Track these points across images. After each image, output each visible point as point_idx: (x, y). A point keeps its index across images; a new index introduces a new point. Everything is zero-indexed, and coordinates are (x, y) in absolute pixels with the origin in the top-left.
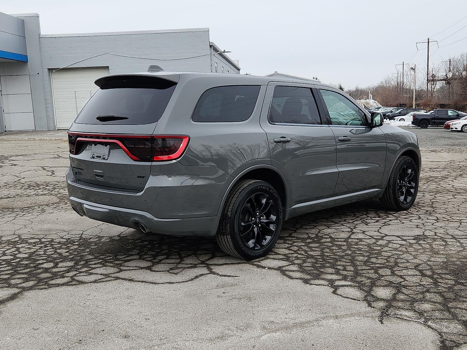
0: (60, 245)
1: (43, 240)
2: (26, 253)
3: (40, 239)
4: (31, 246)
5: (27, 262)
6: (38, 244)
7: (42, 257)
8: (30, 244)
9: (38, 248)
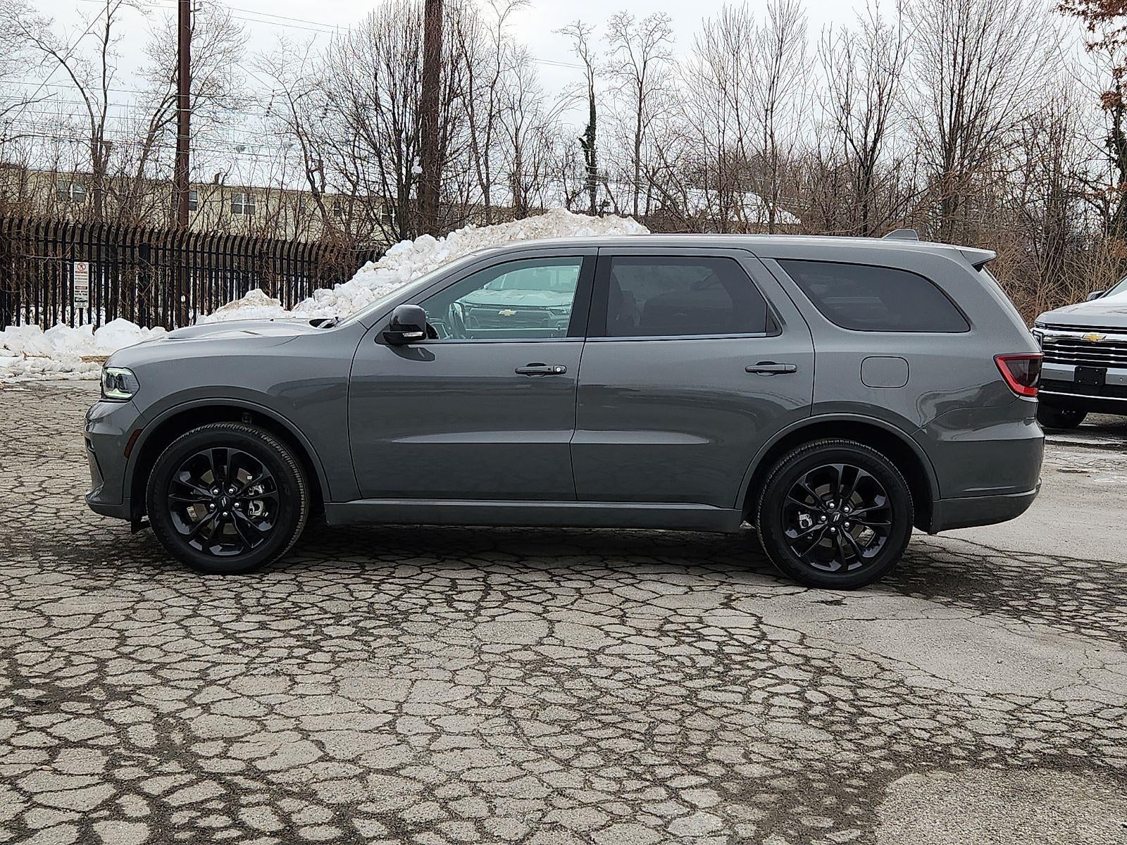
0: (1042, 613)
1: (1072, 628)
2: (1120, 612)
3: (1077, 632)
4: (1104, 623)
5: (1121, 597)
6: (1087, 624)
7: (1089, 600)
8: (1101, 628)
9: (1089, 617)
